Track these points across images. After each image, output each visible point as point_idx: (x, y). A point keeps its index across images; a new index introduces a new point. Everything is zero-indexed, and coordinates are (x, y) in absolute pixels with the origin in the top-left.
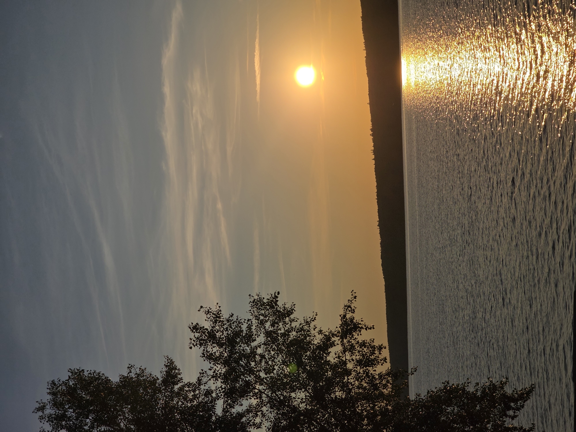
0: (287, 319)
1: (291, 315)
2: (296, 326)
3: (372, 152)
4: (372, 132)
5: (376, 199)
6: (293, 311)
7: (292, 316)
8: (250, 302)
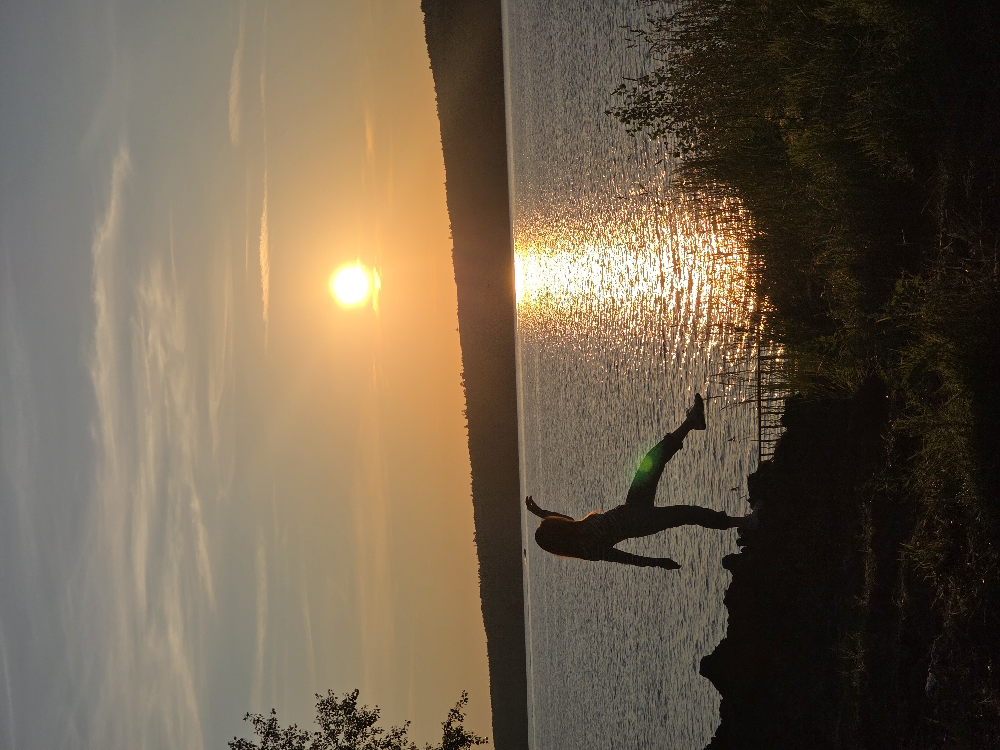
0: (369, 729)
1: (373, 723)
2: (381, 739)
3: (464, 415)
4: (464, 379)
5: (472, 495)
6: (377, 718)
7: (375, 726)
8: (318, 704)
